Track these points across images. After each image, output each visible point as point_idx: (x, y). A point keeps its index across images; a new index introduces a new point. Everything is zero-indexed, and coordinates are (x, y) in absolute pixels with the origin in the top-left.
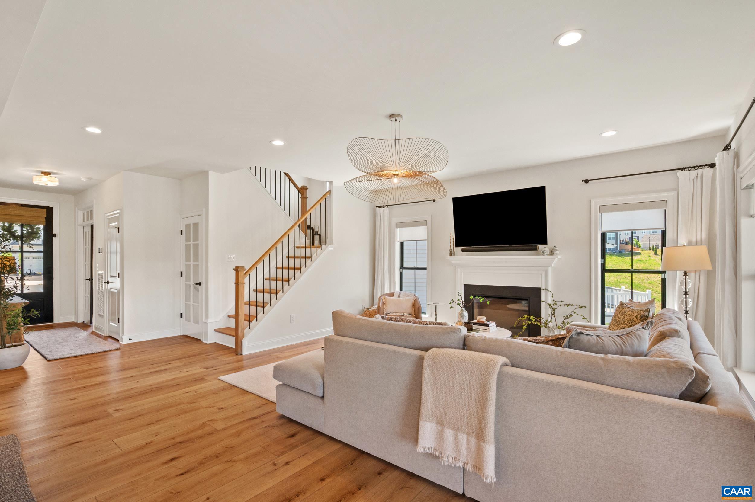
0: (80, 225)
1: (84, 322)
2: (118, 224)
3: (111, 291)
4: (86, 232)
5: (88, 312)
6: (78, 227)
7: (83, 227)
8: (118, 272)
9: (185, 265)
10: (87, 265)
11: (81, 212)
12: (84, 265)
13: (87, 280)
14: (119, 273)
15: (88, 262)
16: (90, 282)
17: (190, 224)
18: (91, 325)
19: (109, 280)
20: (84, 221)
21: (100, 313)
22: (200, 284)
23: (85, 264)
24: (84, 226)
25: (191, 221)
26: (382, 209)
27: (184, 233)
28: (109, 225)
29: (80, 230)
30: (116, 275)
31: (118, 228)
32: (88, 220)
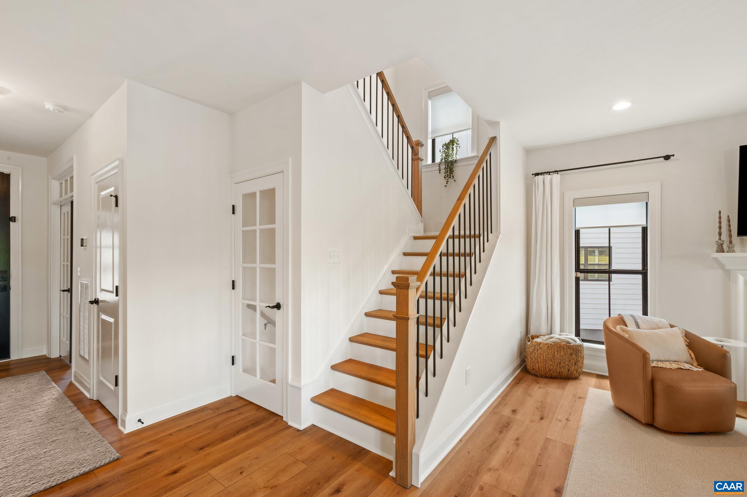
0: (55, 204)
1: (60, 356)
2: (116, 189)
3: (102, 318)
4: (64, 214)
5: (67, 342)
6: (52, 205)
7: (61, 206)
8: (116, 284)
9: (241, 268)
10: (66, 266)
11: (57, 182)
12: (62, 266)
13: (64, 291)
14: (117, 287)
15: (67, 262)
16: (70, 293)
17: (253, 195)
18: (70, 364)
19: (99, 298)
20: (61, 196)
21: (82, 354)
22: (278, 306)
23: (64, 265)
24: (62, 204)
25: (257, 187)
26: (540, 177)
27: (239, 210)
28: (99, 195)
29: (56, 210)
30: (111, 290)
31: (116, 197)
32: (66, 194)
